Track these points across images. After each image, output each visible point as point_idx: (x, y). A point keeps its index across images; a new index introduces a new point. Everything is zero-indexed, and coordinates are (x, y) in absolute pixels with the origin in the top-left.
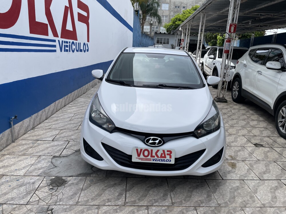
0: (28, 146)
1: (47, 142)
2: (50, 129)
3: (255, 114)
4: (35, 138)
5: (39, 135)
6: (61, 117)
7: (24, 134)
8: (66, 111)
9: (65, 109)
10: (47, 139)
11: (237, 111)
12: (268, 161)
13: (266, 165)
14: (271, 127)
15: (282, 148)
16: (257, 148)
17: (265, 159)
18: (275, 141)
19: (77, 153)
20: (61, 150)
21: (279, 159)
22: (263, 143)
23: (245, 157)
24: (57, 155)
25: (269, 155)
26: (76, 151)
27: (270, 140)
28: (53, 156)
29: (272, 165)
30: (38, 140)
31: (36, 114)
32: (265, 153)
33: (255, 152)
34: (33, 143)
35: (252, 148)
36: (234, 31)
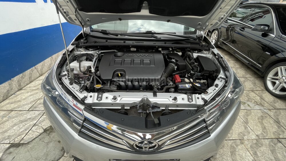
2: (37, 89)
7: (4, 100)
12: (270, 137)
13: (272, 148)
14: (250, 76)
15: (275, 111)
16: (249, 112)
17: (265, 134)
18: (262, 98)
19: (45, 134)
20: (27, 130)
21: (280, 133)
22: (252, 101)
23: (241, 131)
24: (17, 141)
25: (265, 124)
26: (45, 131)
27: (256, 95)
28: (10, 144)
29: (278, 148)
30: (12, 111)
31: (19, 75)
32: (260, 120)
33: (248, 119)
34: (5, 115)
35: (243, 112)
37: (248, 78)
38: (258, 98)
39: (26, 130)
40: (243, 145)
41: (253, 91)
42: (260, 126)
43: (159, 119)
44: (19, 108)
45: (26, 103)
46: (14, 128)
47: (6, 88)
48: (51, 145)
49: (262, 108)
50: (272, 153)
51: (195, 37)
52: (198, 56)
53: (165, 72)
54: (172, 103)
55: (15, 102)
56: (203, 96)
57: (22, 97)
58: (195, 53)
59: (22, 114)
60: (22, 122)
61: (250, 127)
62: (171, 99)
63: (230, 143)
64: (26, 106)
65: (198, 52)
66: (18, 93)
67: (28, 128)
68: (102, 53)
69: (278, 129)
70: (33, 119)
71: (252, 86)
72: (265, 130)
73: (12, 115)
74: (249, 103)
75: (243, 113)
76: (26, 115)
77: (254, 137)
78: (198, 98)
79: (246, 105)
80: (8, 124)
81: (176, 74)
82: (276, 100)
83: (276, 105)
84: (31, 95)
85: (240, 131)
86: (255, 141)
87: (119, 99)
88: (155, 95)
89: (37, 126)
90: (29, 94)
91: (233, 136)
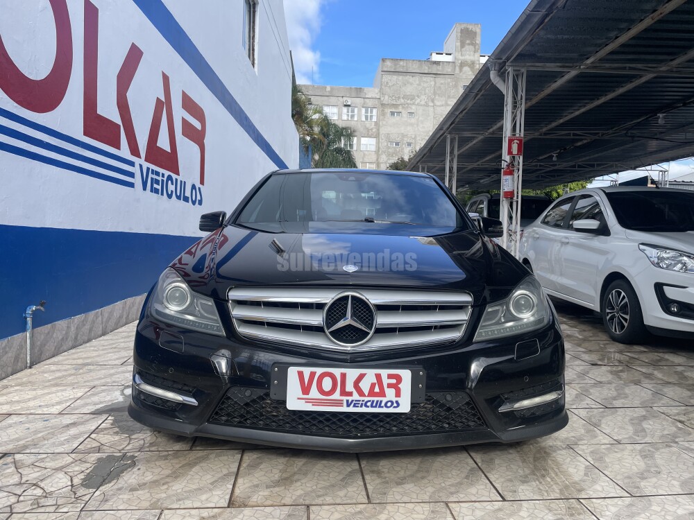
0: (65, 373)
5: (88, 358)
10: (110, 362)
36: (518, 152)
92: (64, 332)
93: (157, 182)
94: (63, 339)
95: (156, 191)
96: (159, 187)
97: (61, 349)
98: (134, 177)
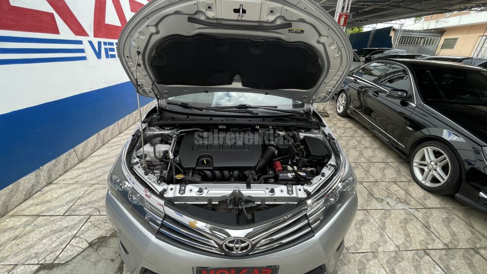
0: (12, 234)
1: (52, 218)
2: (76, 183)
3: (365, 135)
4: (38, 209)
5: (49, 201)
6: (106, 156)
7: (25, 200)
8: (118, 143)
9: (119, 139)
10: (58, 210)
11: (343, 131)
12: (415, 249)
13: (415, 264)
14: (393, 160)
15: (424, 211)
16: (388, 213)
17: (408, 244)
18: (407, 193)
19: (91, 249)
20: (63, 244)
21: (430, 242)
22: (392, 197)
23: (375, 240)
24: (49, 260)
25: (409, 230)
26: (91, 245)
27: (400, 189)
28: (39, 265)
29: (425, 263)
30: (39, 216)
31: (51, 162)
32: (403, 225)
33: (386, 223)
34: (28, 223)
35: (379, 213)
36: (344, 24)
37: (389, 163)
38: (403, 192)
39: (61, 244)
40: (376, 260)
41: (395, 183)
42: (402, 233)
43: (253, 216)
44: (49, 211)
45: (59, 204)
46: (44, 241)
47: (31, 182)
48: (101, 265)
49: (407, 207)
50: (415, 269)
51: (303, 112)
52: (305, 136)
53: (262, 158)
54: (268, 196)
55: (42, 203)
56: (306, 187)
57: (53, 194)
58: (302, 132)
59: (54, 220)
60: (54, 232)
61: (388, 234)
62: (267, 191)
63: (358, 256)
64: (61, 208)
65: (305, 132)
66: (46, 189)
67: (65, 242)
68: (181, 133)
69: (427, 237)
70: (72, 228)
71: (395, 175)
72: (408, 239)
73: (39, 222)
74: (388, 200)
75: (379, 215)
76: (60, 223)
77: (392, 248)
78: (300, 190)
79: (385, 202)
80: (34, 236)
81: (277, 160)
82: (427, 195)
83: (426, 202)
84: (66, 192)
85: (373, 240)
86: (394, 253)
87: (205, 191)
88: (249, 187)
89: (78, 238)
90: (64, 190)
91: (364, 247)
92: (34, 181)
93: (112, 50)
94: (33, 185)
95: (113, 56)
96: (115, 53)
97: (34, 191)
98: (84, 52)
